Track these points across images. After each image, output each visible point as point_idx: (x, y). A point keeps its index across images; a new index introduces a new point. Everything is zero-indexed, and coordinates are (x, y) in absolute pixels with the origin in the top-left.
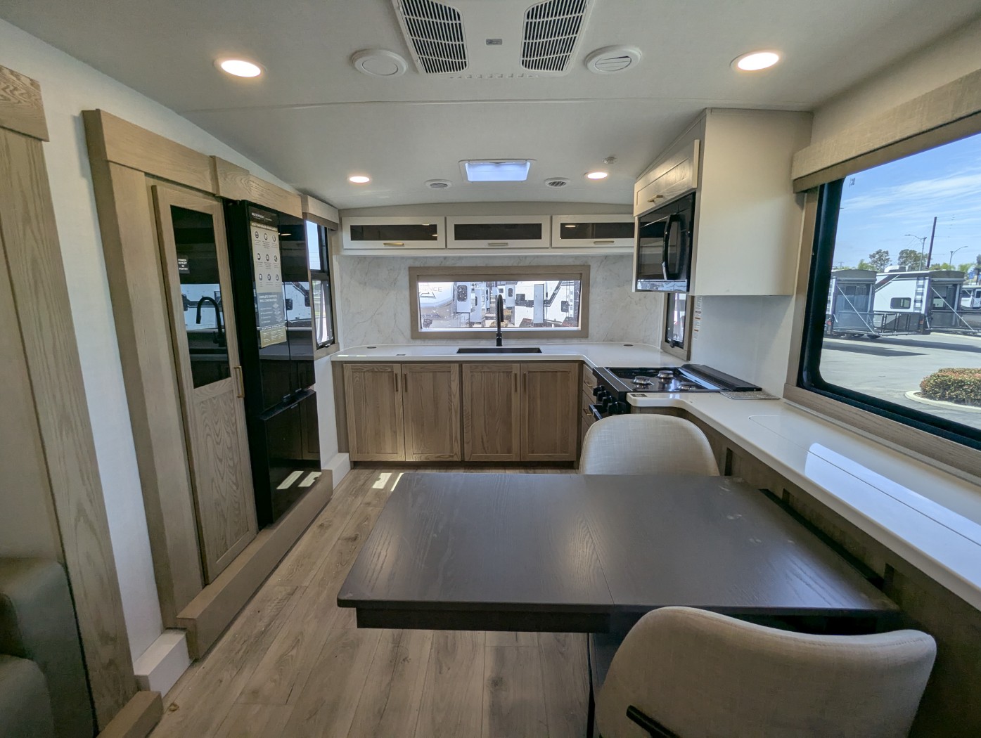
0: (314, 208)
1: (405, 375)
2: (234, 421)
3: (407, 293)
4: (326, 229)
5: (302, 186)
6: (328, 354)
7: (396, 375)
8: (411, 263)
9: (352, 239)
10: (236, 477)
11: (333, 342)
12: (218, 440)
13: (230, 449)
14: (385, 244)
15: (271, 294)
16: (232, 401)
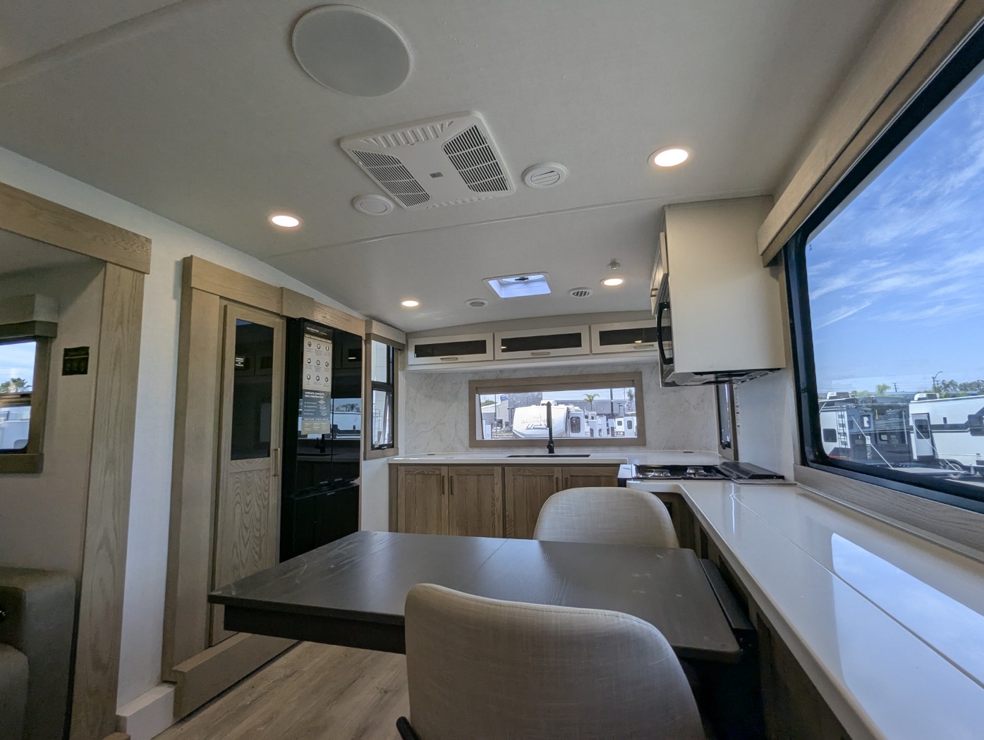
0: (377, 329)
1: (452, 477)
2: (267, 496)
3: (466, 404)
4: (393, 348)
5: (368, 313)
6: (384, 456)
7: (443, 477)
8: (471, 377)
9: (416, 356)
10: (260, 549)
11: (391, 446)
12: (247, 509)
13: (259, 520)
14: (441, 359)
15: (318, 392)
16: (268, 478)
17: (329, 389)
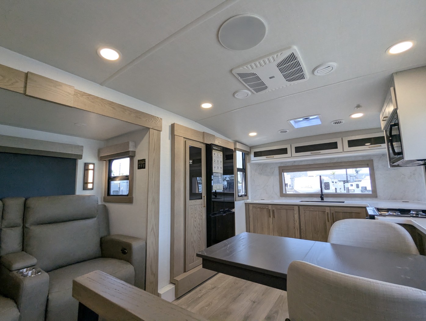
0: (238, 146)
1: (274, 210)
2: (201, 215)
3: (278, 177)
4: (245, 154)
5: (234, 139)
6: (243, 200)
7: (270, 210)
8: (279, 165)
9: (254, 157)
10: (200, 236)
11: (246, 195)
12: (195, 220)
13: (199, 224)
14: (266, 157)
15: (218, 173)
16: (202, 207)
17: (222, 172)
